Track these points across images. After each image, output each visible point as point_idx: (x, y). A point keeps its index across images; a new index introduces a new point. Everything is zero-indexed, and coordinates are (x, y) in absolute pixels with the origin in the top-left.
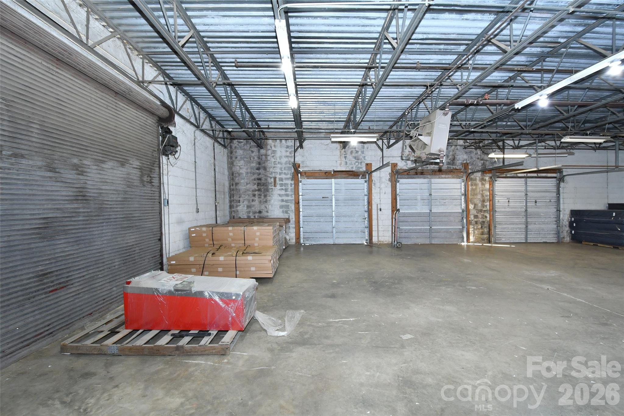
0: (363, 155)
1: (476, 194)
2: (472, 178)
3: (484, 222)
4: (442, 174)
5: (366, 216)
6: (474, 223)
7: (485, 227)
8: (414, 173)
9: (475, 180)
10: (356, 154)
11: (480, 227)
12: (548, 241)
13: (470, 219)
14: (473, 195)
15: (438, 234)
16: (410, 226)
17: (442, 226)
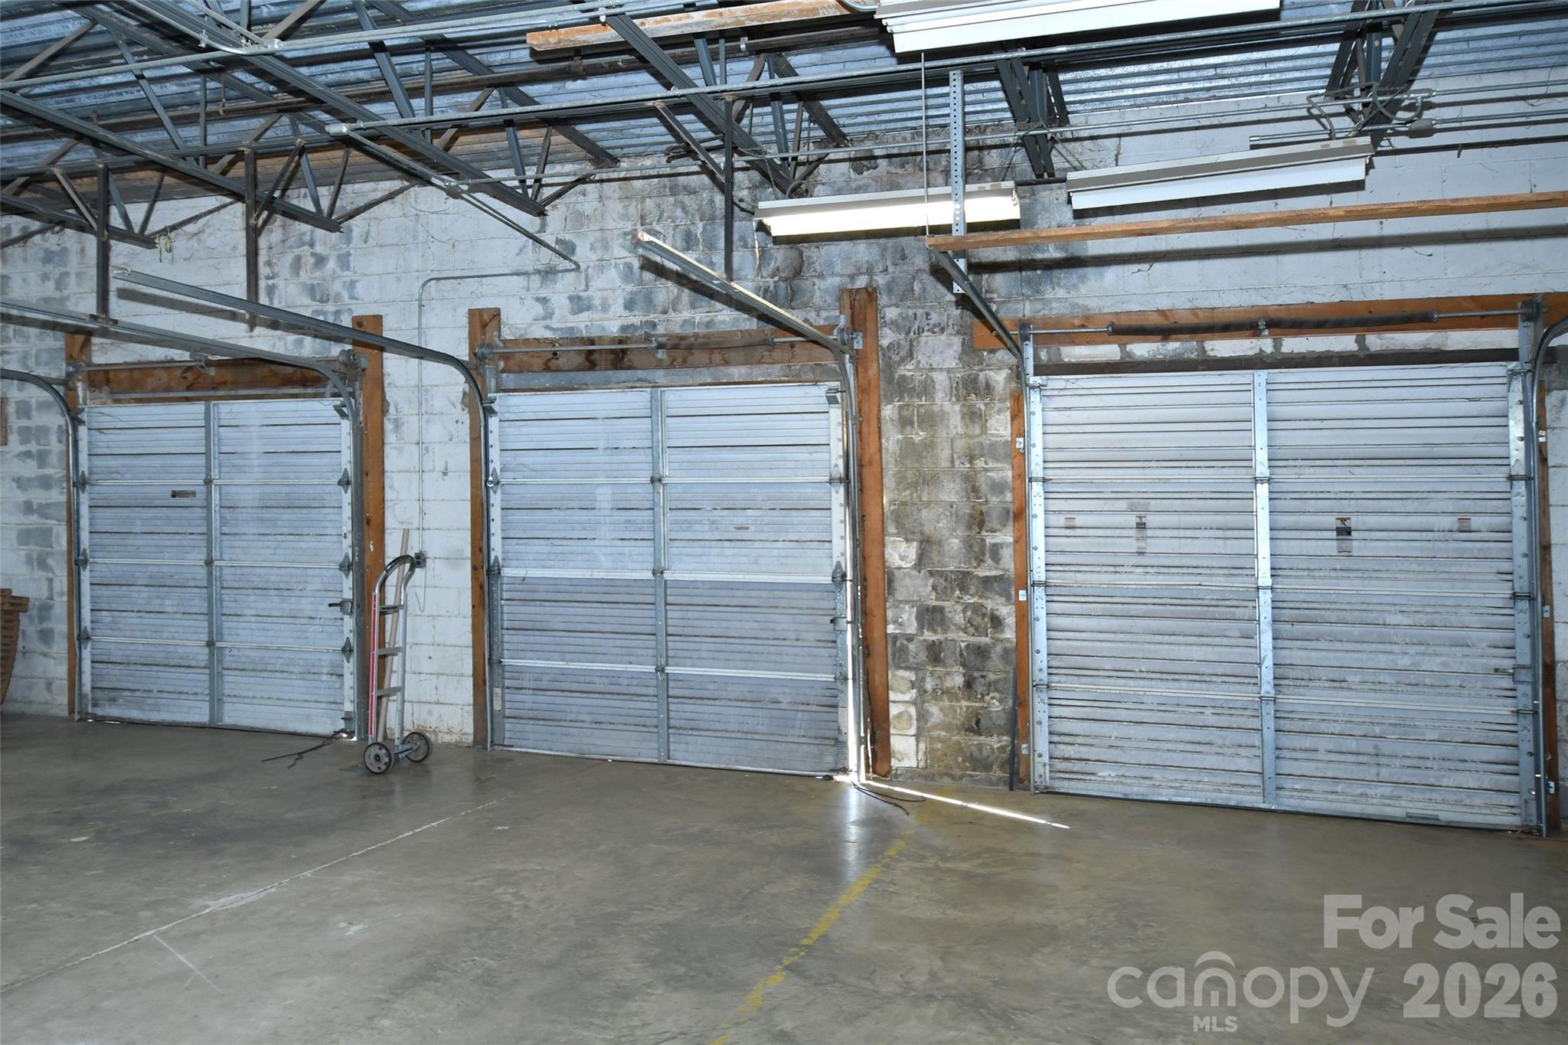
0: (348, 275)
1: (931, 480)
2: (903, 378)
3: (982, 652)
4: (727, 363)
5: (348, 594)
6: (923, 657)
7: (991, 686)
8: (580, 360)
9: (927, 389)
10: (317, 274)
11: (959, 680)
12: (1446, 815)
13: (891, 629)
14: (914, 486)
15: (708, 710)
16: (562, 655)
17: (727, 663)
